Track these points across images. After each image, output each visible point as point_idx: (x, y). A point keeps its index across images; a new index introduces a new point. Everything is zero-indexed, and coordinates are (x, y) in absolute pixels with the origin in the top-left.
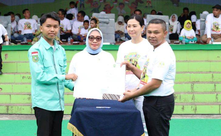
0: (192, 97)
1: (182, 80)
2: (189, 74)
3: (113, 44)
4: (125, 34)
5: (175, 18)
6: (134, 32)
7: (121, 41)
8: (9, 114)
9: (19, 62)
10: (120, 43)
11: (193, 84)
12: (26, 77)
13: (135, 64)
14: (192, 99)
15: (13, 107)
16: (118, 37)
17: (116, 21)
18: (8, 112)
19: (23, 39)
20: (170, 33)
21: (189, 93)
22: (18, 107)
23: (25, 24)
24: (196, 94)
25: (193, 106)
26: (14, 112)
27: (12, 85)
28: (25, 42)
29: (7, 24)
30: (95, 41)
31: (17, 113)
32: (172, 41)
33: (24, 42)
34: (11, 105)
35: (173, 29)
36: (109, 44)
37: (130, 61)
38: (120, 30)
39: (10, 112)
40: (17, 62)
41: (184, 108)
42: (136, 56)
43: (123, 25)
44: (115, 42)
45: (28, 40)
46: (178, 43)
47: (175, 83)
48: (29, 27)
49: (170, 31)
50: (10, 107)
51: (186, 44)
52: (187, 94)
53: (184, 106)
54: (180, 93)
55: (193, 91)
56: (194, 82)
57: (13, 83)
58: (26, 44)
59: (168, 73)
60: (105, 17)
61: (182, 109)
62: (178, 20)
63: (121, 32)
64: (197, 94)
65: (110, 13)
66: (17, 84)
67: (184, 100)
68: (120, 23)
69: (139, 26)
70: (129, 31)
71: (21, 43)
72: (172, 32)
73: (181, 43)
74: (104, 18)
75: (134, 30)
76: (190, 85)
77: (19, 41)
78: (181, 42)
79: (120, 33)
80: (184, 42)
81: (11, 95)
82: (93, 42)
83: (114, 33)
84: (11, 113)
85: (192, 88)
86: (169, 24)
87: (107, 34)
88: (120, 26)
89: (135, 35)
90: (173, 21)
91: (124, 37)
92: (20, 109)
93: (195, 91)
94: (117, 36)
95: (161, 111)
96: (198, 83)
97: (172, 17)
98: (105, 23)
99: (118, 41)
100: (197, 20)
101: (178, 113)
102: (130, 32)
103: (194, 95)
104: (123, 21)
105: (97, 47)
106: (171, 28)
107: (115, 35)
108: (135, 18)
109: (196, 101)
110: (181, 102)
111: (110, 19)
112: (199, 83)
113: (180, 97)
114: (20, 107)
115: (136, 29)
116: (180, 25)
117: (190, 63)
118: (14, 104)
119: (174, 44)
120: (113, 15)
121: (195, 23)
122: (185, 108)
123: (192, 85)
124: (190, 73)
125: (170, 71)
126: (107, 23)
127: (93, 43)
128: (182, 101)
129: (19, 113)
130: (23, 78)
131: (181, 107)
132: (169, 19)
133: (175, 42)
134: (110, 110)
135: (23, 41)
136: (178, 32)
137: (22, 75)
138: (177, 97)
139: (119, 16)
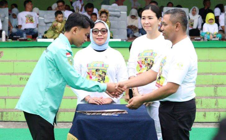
0: (215, 103)
1: (204, 83)
2: (211, 75)
3: (125, 41)
4: (139, 29)
5: (196, 11)
6: (149, 25)
7: (134, 38)
8: (4, 121)
9: (16, 61)
10: (132, 40)
11: (216, 87)
12: (24, 79)
13: (151, 64)
14: (216, 104)
15: (8, 113)
16: (131, 33)
17: (128, 15)
18: (2, 118)
19: (22, 34)
20: (190, 29)
21: (211, 97)
22: (14, 113)
23: (26, 16)
24: (219, 98)
25: (216, 113)
26: (9, 119)
27: (8, 88)
28: (25, 38)
29: (4, 18)
30: (100, 34)
31: (12, 120)
32: (193, 37)
33: (23, 38)
34: (6, 111)
35: (193, 24)
36: (120, 40)
37: (145, 60)
38: (134, 25)
39: (4, 119)
40: (14, 61)
41: (205, 115)
42: (152, 54)
43: (137, 19)
44: (127, 38)
45: (28, 35)
46: (199, 40)
47: (197, 86)
48: (31, 20)
49: (190, 26)
50: (5, 113)
51: (208, 40)
52: (209, 99)
53: (206, 112)
54: (201, 97)
55: (216, 95)
56: (218, 84)
57: (9, 85)
58: (26, 40)
59: (187, 75)
60: (116, 9)
61: (203, 117)
62: (199, 14)
63: (135, 26)
64: (221, 98)
65: (122, 5)
66: (13, 86)
67: (206, 105)
68: (133, 17)
69: (155, 18)
70: (144, 23)
71: (20, 39)
72: (192, 28)
73: (202, 40)
74: (115, 11)
75: (150, 23)
76: (213, 88)
77: (18, 37)
78: (203, 38)
79: (133, 28)
80: (206, 39)
81: (6, 99)
82: (98, 35)
83: (126, 28)
84: (6, 120)
85: (215, 91)
86: (189, 19)
87: (118, 29)
88: (133, 20)
89: (150, 29)
90: (194, 14)
91: (138, 33)
92: (16, 115)
93: (218, 95)
94: (130, 31)
95: (179, 119)
96: (222, 86)
97: (193, 10)
98: (116, 16)
99: (131, 37)
100: (221, 14)
101: (199, 121)
102: (145, 25)
103: (217, 100)
104: (136, 15)
105: (103, 41)
106: (191, 22)
107: (128, 30)
108: (150, 8)
109: (219, 106)
110: (202, 108)
111: (121, 12)
112: (224, 86)
113: (201, 102)
114: (16, 113)
115: (151, 21)
116: (202, 19)
117: (213, 63)
118: (10, 109)
119: (194, 41)
120: (125, 7)
121: (218, 17)
122: (207, 115)
123: (215, 89)
124: (213, 74)
125: (189, 72)
126: (118, 17)
127: (98, 37)
128: (204, 107)
129: (15, 121)
130: (20, 79)
131: (203, 113)
132: (189, 12)
133: (195, 39)
134: (118, 118)
135: (22, 36)
136: (200, 27)
137: (20, 76)
138: (198, 102)
139: (132, 8)
